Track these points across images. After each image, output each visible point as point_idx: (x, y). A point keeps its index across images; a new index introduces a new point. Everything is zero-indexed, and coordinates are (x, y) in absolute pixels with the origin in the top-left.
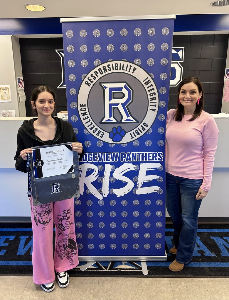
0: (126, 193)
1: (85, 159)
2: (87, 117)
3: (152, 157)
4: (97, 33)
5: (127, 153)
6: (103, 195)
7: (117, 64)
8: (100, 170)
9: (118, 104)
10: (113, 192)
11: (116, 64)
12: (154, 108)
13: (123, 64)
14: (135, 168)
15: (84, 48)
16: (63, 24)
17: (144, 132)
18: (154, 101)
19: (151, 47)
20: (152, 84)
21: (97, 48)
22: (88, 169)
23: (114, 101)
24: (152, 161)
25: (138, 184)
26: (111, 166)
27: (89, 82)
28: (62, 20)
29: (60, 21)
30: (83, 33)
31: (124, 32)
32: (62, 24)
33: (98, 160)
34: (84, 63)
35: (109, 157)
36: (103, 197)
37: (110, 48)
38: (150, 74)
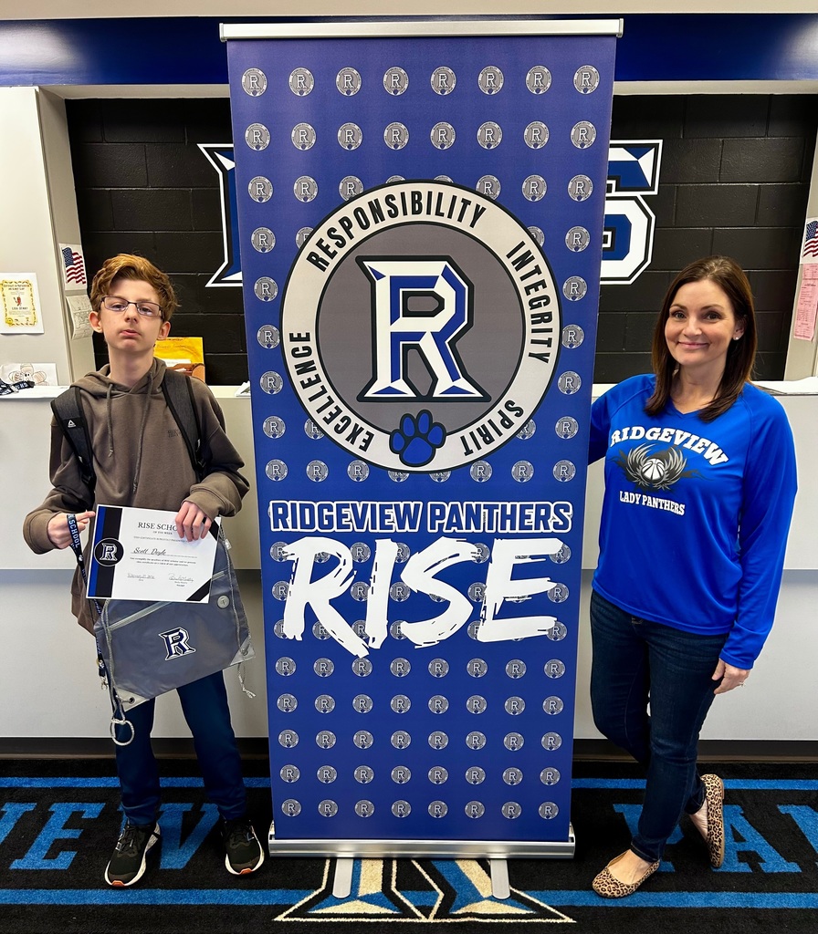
0: (444, 637)
1: (308, 522)
2: (313, 379)
3: (533, 519)
4: (348, 81)
5: (450, 504)
6: (367, 641)
7: (419, 194)
8: (360, 560)
9: (419, 335)
10: (403, 631)
11: (413, 194)
12: (542, 349)
13: (440, 195)
14: (476, 555)
16: (230, 47)
17: (507, 433)
18: (543, 326)
19: (536, 134)
20: (537, 267)
21: (350, 136)
22: (319, 557)
23: (406, 324)
24: (533, 531)
25: (485, 607)
26: (397, 548)
27: (322, 255)
28: (227, 31)
29: (221, 36)
30: (301, 81)
31: (443, 80)
32: (228, 44)
33: (353, 526)
34: (305, 188)
35: (389, 517)
36: (370, 649)
37: (396, 135)
38: (532, 229)
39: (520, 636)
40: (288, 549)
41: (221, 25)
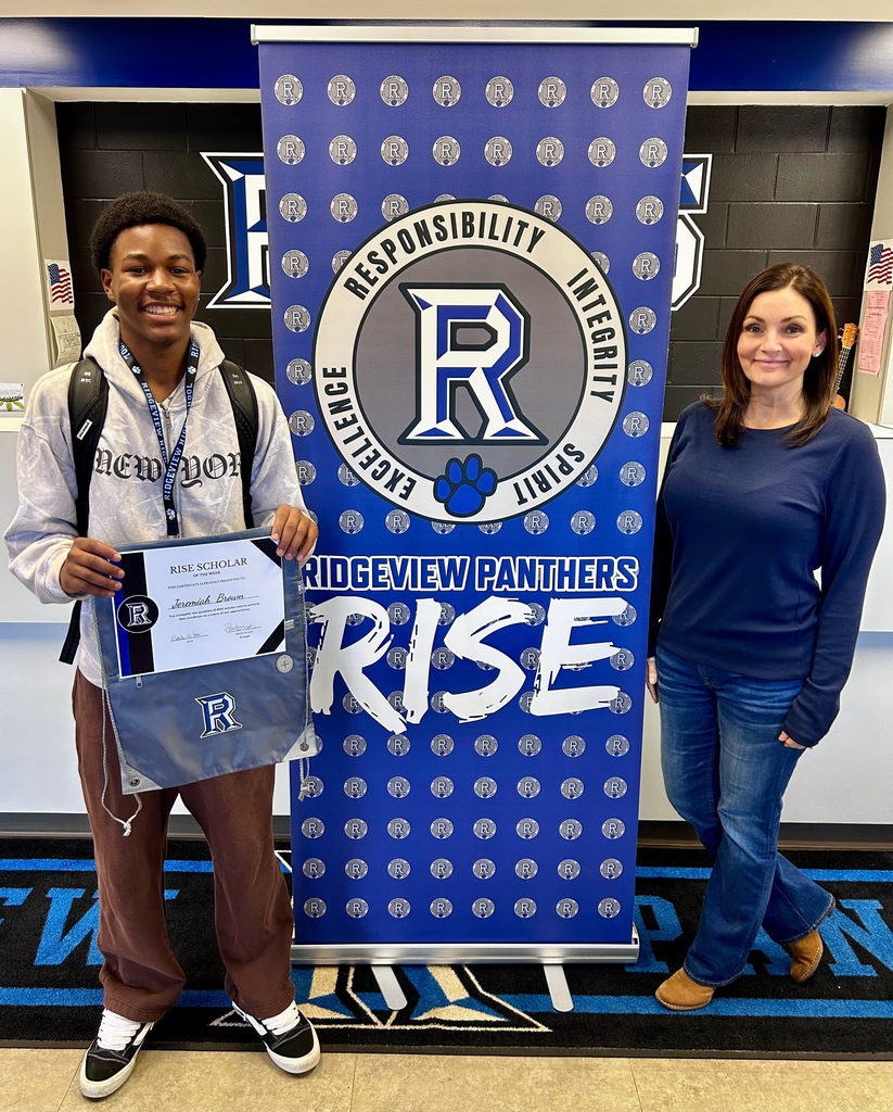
0: (493, 710)
1: (339, 580)
2: (349, 419)
3: (594, 576)
4: (394, 90)
5: (502, 558)
6: (405, 715)
7: (471, 215)
8: (398, 622)
9: (469, 371)
10: (446, 704)
11: (465, 214)
12: (605, 387)
13: (495, 216)
14: (530, 617)
15: (342, 149)
16: (262, 52)
17: (566, 480)
18: (606, 361)
19: (602, 151)
20: (601, 296)
21: (394, 150)
22: (351, 620)
23: (453, 359)
24: (595, 589)
25: (540, 676)
26: (441, 609)
27: (361, 281)
28: (259, 33)
29: (252, 38)
30: (341, 90)
31: (499, 91)
32: (260, 48)
33: (391, 584)
34: (343, 207)
35: (432, 573)
36: (408, 725)
37: (446, 150)
38: (597, 255)
39: (579, 708)
40: (316, 610)
41: (252, 26)
